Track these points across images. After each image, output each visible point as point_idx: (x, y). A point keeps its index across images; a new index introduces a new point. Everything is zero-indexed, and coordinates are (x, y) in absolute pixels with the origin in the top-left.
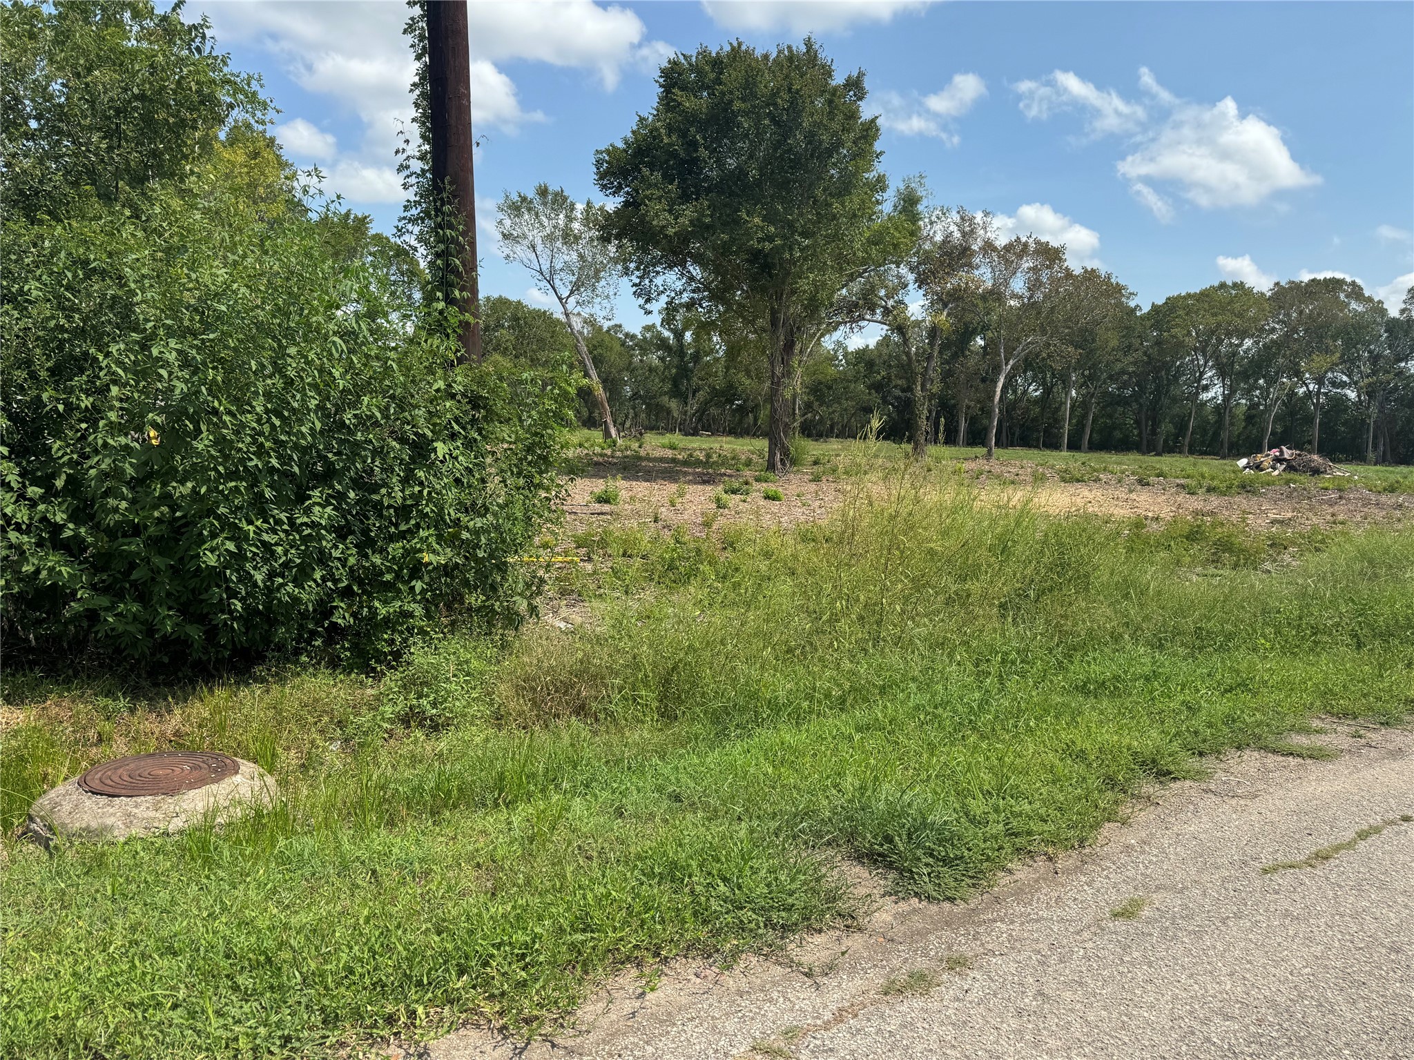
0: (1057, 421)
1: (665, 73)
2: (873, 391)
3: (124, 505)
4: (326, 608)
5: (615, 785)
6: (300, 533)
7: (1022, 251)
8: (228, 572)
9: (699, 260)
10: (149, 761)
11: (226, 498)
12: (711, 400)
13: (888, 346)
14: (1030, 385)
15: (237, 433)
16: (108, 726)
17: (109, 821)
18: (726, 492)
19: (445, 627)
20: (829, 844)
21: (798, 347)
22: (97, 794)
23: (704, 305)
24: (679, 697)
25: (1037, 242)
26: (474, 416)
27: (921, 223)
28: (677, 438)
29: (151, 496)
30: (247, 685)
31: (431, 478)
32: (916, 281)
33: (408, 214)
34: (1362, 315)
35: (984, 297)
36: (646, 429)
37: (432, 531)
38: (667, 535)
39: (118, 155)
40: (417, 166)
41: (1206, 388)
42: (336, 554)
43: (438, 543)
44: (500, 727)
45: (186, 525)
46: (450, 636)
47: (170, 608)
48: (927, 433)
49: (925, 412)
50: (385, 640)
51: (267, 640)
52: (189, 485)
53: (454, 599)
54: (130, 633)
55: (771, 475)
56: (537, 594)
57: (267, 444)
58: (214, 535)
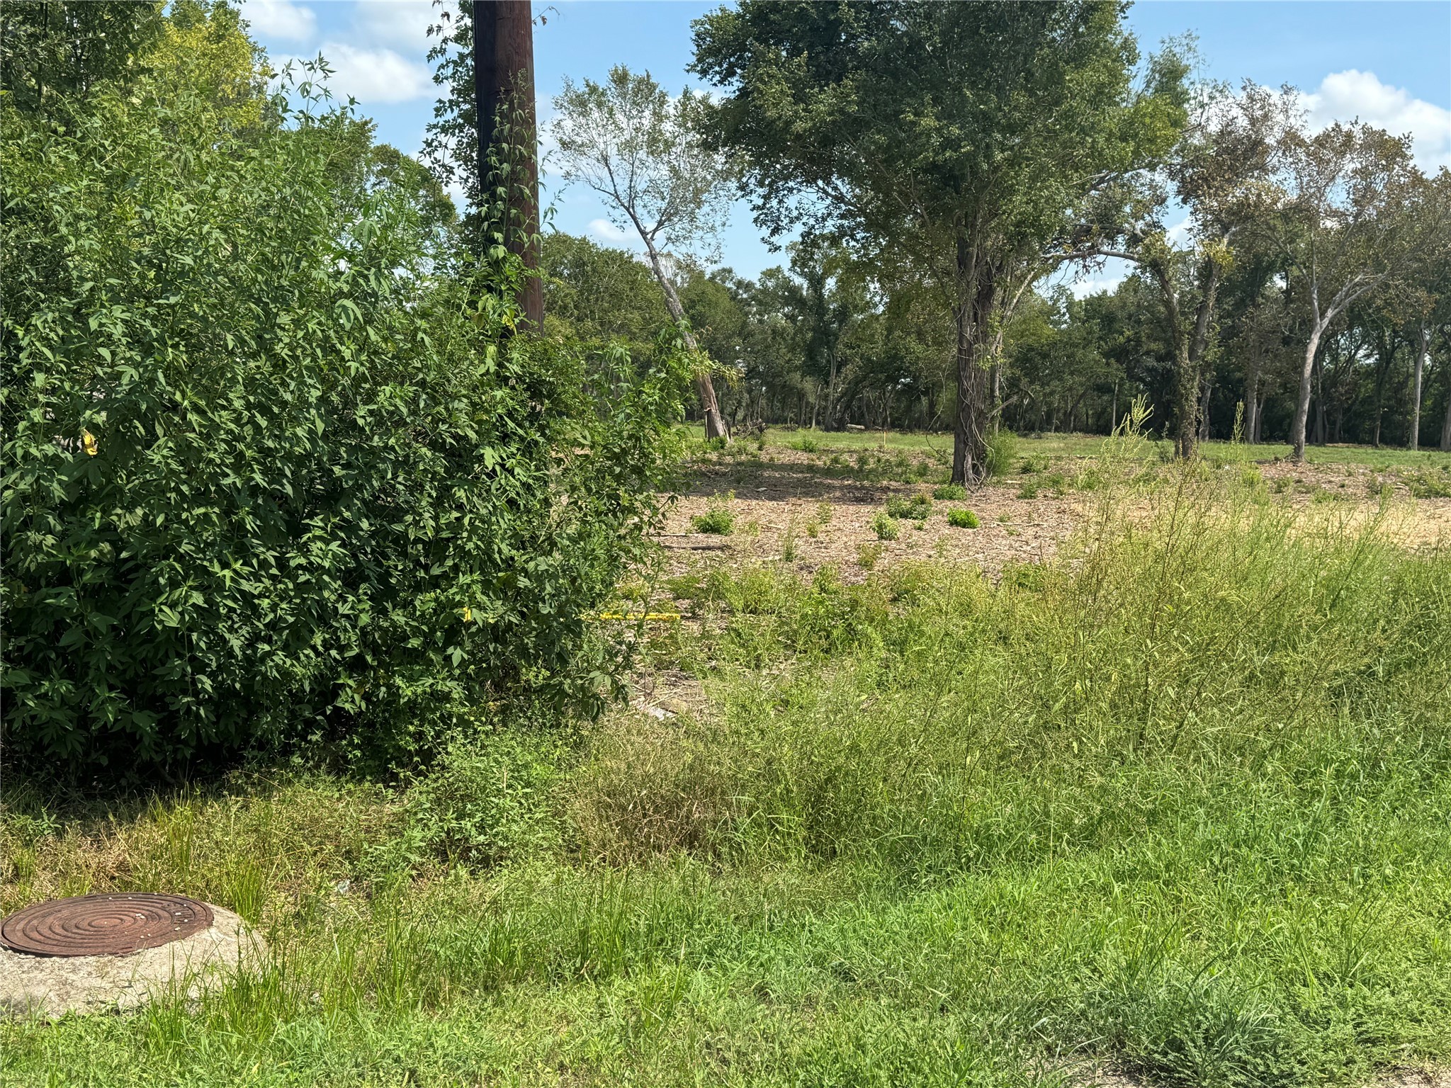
0: (1401, 403)
2: (1112, 361)
3: (50, 540)
4: (327, 687)
5: (752, 953)
6: (294, 578)
7: (1344, 144)
8: (194, 636)
9: (848, 171)
10: (89, 906)
11: (192, 530)
12: (865, 378)
13: (1136, 291)
14: (1358, 348)
15: (206, 437)
16: (25, 856)
17: (39, 992)
18: (891, 515)
19: (495, 715)
20: (1083, 1050)
21: (999, 293)
22: (20, 952)
23: (858, 237)
24: (838, 823)
25: (1367, 131)
26: (533, 408)
27: (1186, 106)
28: (813, 435)
29: (90, 529)
30: (218, 796)
31: (475, 499)
32: (1179, 193)
33: (441, 121)
35: (1285, 216)
36: (767, 422)
37: (476, 576)
38: (806, 579)
39: (42, 49)
40: (454, 50)
42: (344, 609)
43: (483, 593)
44: (576, 863)
45: (136, 568)
46: (500, 728)
47: (111, 688)
48: (1199, 422)
49: (1196, 391)
50: (409, 734)
51: (246, 736)
52: (139, 511)
53: (506, 675)
54: (57, 722)
55: (958, 489)
56: (624, 668)
57: (249, 453)
58: (174, 584)
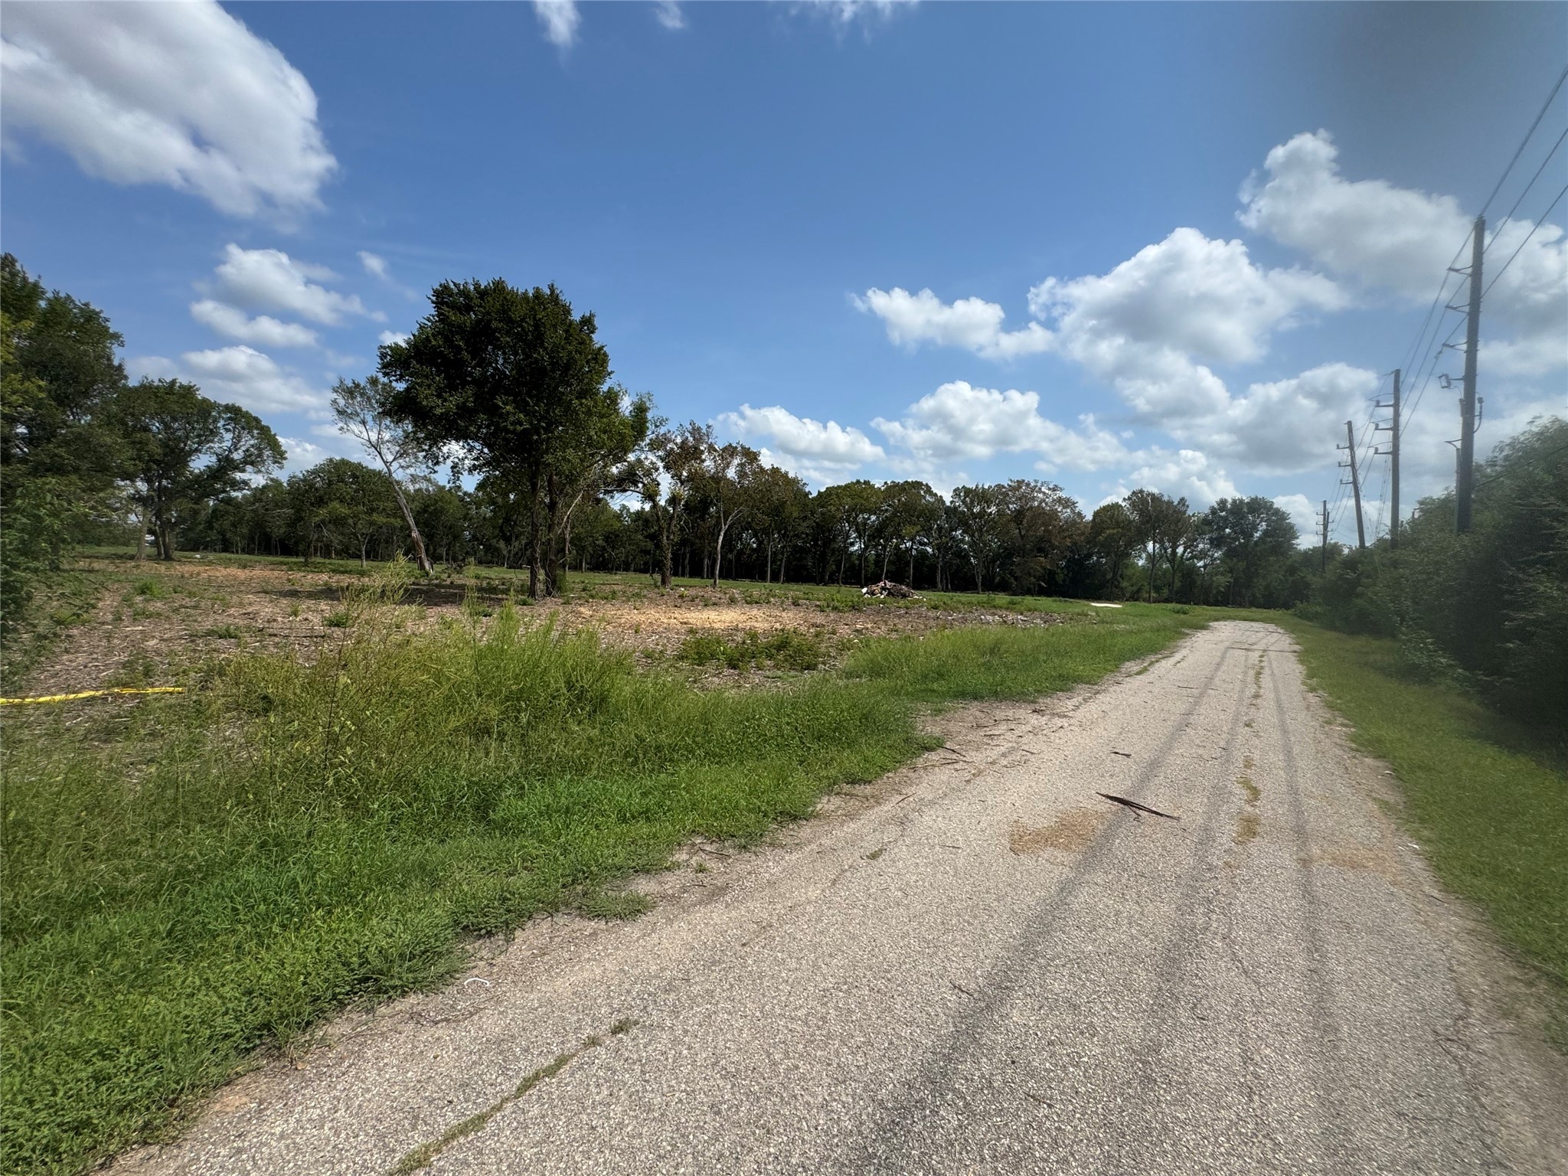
1: (437, 293)
7: (733, 452)
9: (474, 437)
14: (750, 539)
21: (560, 505)
32: (665, 467)
34: (933, 504)
35: (709, 480)
41: (852, 544)
49: (669, 554)
